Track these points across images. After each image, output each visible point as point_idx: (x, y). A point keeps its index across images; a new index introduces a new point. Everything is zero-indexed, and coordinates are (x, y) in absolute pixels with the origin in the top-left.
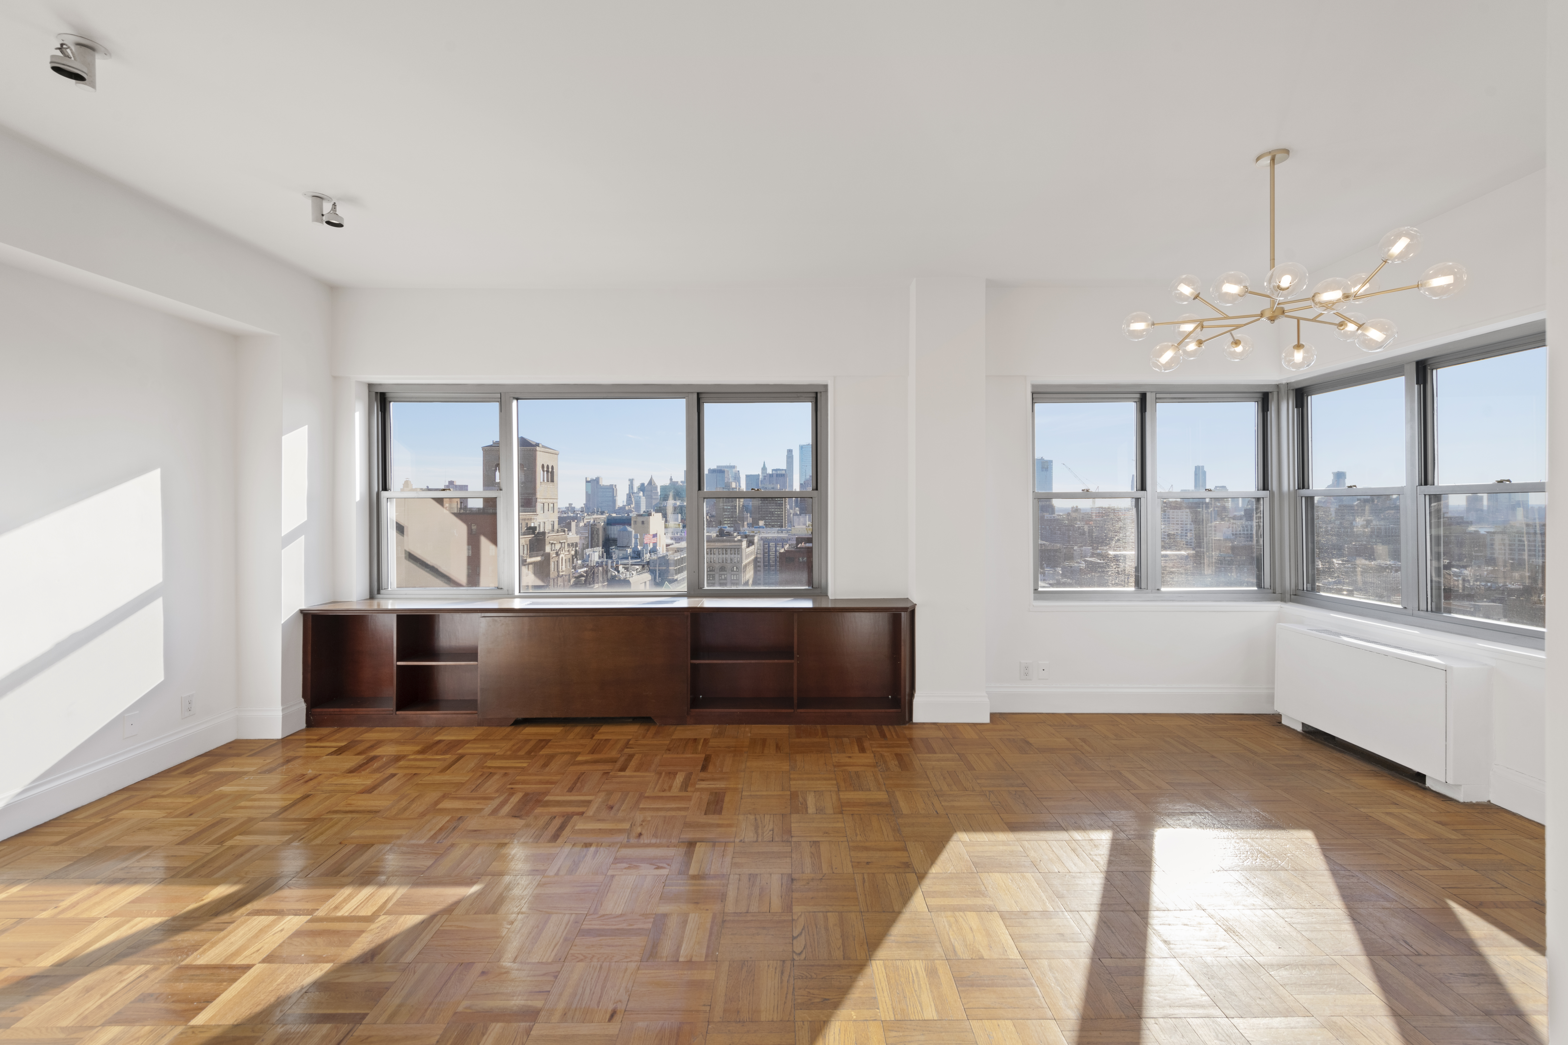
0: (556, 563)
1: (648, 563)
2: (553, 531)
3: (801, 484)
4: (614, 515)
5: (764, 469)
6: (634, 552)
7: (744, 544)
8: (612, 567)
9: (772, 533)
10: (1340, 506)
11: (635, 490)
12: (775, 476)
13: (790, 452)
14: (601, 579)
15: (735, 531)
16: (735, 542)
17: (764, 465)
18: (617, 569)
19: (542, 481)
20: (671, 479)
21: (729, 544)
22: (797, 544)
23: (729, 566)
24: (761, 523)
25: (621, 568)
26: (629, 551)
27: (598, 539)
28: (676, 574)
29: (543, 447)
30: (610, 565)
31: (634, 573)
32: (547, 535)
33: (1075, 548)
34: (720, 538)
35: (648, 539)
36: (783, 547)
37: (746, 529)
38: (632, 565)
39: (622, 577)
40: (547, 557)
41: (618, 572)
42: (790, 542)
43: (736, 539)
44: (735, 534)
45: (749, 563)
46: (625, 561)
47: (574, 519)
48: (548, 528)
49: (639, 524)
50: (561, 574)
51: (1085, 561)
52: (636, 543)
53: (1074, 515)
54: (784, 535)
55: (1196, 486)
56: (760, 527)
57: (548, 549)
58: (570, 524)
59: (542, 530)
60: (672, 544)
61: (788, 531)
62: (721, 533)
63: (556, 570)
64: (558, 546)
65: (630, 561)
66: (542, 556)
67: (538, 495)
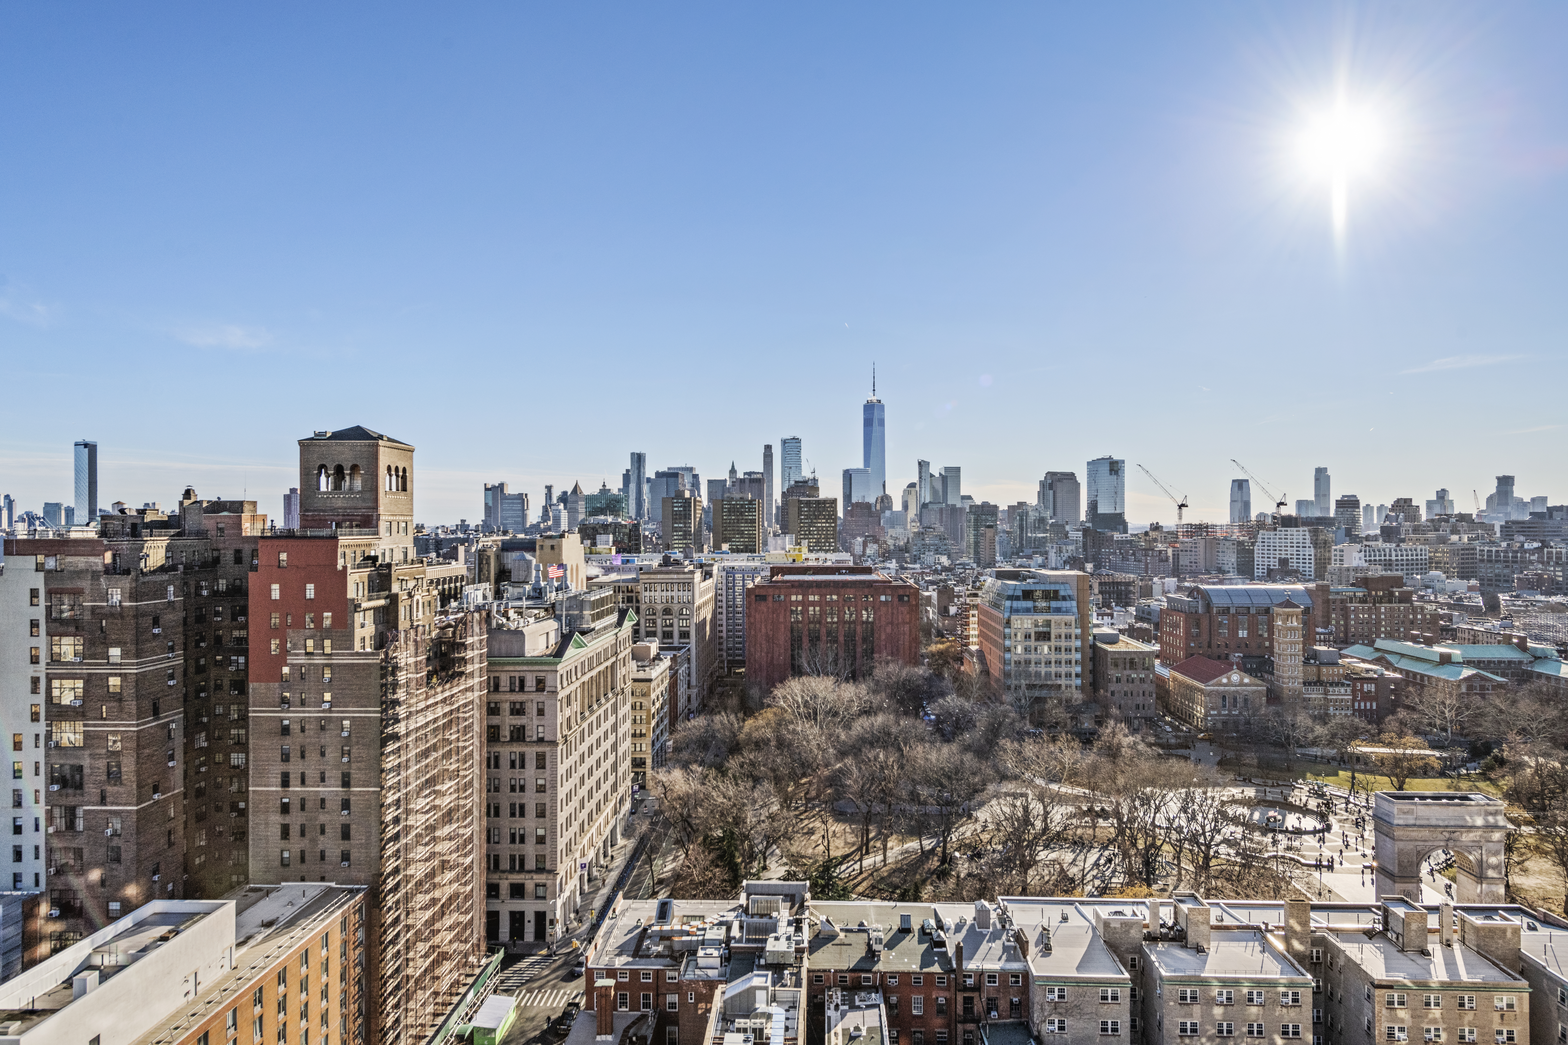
0: (408, 608)
1: (553, 605)
2: (405, 561)
3: (783, 493)
4: (521, 536)
5: (733, 471)
6: (534, 589)
7: (698, 576)
8: (498, 612)
9: (741, 561)
10: (1507, 522)
11: (555, 501)
12: (747, 482)
13: (768, 448)
14: (477, 629)
15: (686, 557)
16: (684, 573)
17: (733, 466)
18: (505, 615)
19: (388, 489)
20: (604, 486)
21: (675, 576)
22: (772, 576)
23: (676, 608)
24: (725, 547)
25: (511, 613)
26: (528, 587)
27: (489, 571)
28: (593, 621)
29: (390, 440)
30: (495, 608)
31: (532, 620)
32: (394, 568)
33: (1155, 579)
34: (664, 569)
35: (554, 572)
36: (753, 580)
37: (704, 556)
38: (528, 608)
39: (513, 626)
40: (394, 599)
41: (508, 619)
42: (763, 574)
43: (686, 570)
44: (687, 563)
45: (705, 604)
46: (518, 603)
47: (462, 542)
48: (398, 556)
49: (547, 550)
50: (415, 624)
51: (1168, 598)
52: (537, 577)
53: (1153, 534)
54: (757, 563)
55: (1316, 495)
56: (723, 553)
57: (395, 588)
58: (456, 548)
59: (387, 560)
60: (597, 576)
61: (762, 558)
62: (666, 562)
63: (408, 618)
64: (411, 584)
65: (525, 603)
66: (386, 598)
67: (382, 510)
